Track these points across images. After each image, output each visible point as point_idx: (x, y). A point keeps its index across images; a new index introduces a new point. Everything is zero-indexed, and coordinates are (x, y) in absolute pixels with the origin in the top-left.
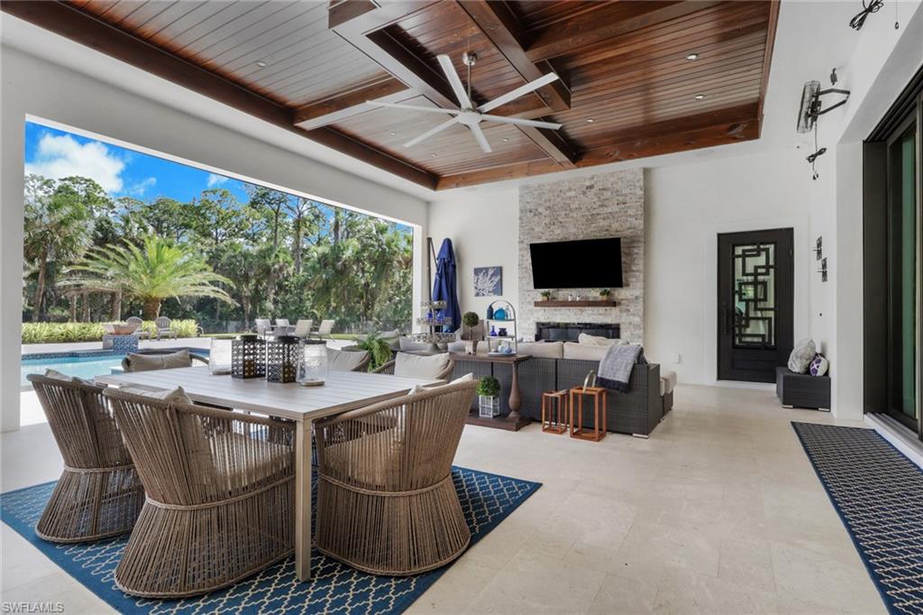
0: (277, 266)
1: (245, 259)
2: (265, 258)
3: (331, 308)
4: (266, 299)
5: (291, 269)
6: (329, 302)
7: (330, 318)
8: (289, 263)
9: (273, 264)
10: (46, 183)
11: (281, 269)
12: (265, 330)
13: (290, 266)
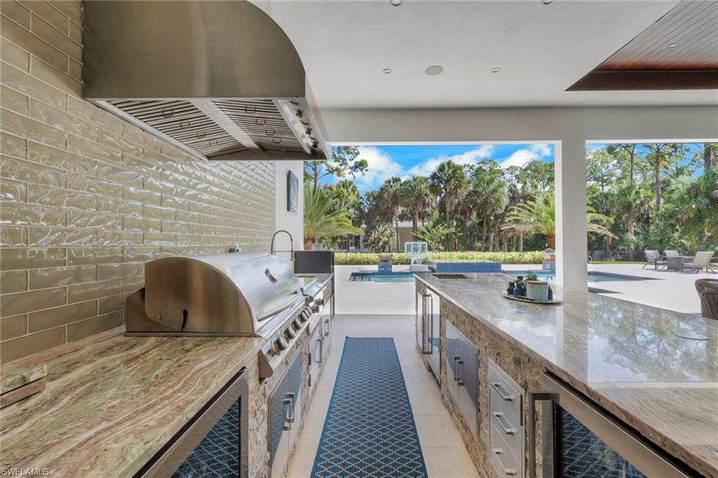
0: (638, 202)
1: (607, 199)
2: (626, 195)
3: (705, 239)
4: (627, 231)
5: (653, 203)
6: (702, 232)
7: (706, 249)
8: (651, 198)
9: (635, 200)
10: (471, 168)
11: (642, 204)
12: (656, 260)
13: (652, 200)
